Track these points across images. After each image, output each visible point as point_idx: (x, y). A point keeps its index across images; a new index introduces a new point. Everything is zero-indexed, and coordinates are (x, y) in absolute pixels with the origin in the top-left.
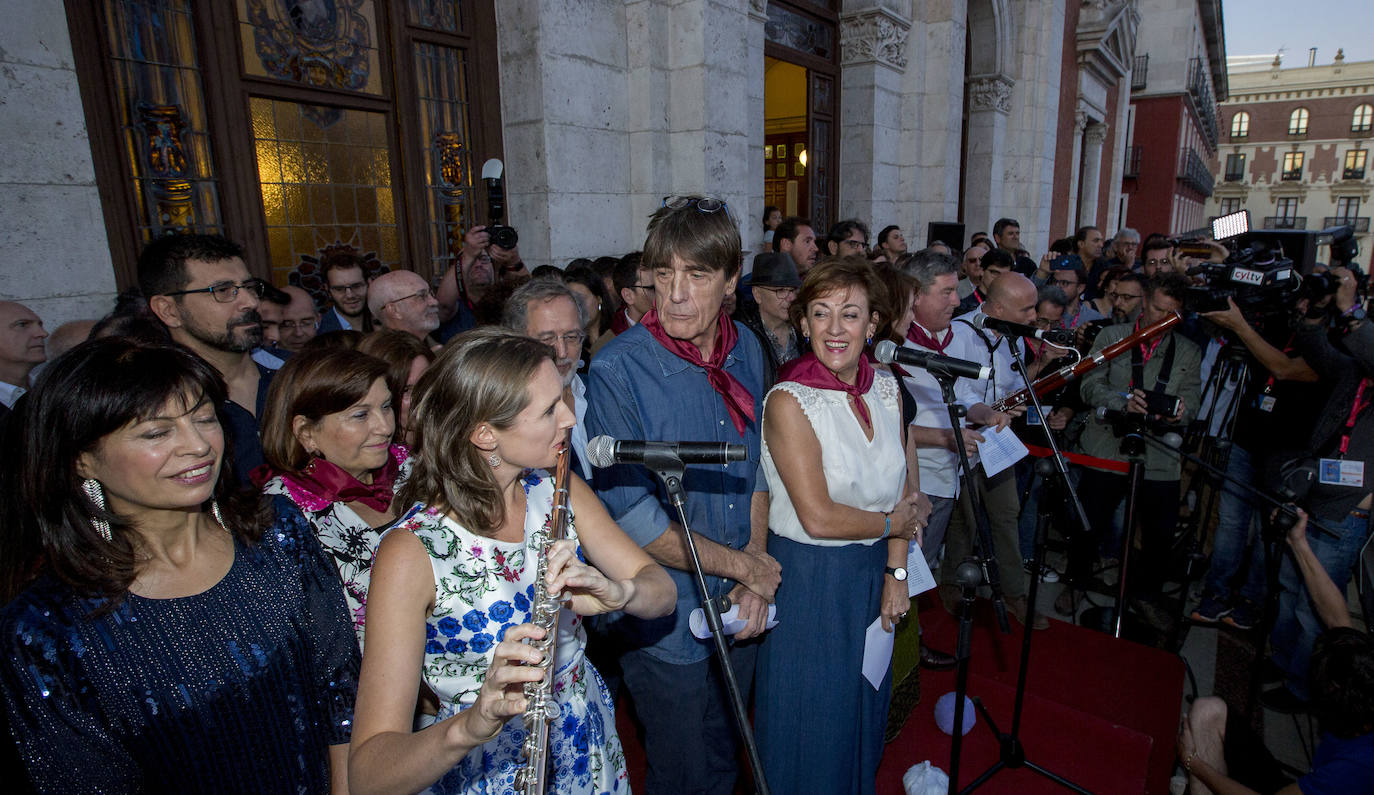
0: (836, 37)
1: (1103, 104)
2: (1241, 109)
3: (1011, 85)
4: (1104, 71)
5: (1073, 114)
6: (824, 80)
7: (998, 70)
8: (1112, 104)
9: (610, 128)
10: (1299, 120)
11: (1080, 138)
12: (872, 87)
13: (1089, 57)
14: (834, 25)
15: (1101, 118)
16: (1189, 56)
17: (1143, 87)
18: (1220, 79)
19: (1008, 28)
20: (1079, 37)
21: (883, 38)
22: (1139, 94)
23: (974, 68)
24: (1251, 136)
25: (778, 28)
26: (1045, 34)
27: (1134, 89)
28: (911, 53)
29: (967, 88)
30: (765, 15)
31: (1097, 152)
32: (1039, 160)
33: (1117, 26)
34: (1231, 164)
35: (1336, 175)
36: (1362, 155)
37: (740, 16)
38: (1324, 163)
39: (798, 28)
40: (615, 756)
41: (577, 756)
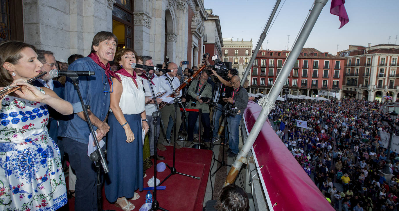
0: (133, 18)
1: (198, 43)
2: (226, 49)
3: (177, 36)
4: (197, 36)
5: (191, 45)
6: (129, 28)
7: (174, 32)
8: (200, 43)
9: (63, 29)
10: (236, 52)
11: (193, 50)
12: (142, 31)
13: (194, 32)
14: (132, 15)
15: (197, 46)
16: (215, 36)
17: (206, 41)
18: (221, 42)
19: (175, 23)
20: (192, 28)
21: (145, 20)
22: (206, 43)
23: (168, 31)
24: (228, 54)
25: (116, 13)
26: (184, 26)
27: (204, 42)
28: (152, 24)
29: (166, 35)
30: (112, 8)
31: (197, 54)
32: (183, 54)
33: (199, 27)
34: (225, 60)
35: (244, 63)
36: (247, 60)
37: (105, 6)
38: (241, 61)
39: (122, 14)
40: (58, 163)
41: (42, 159)
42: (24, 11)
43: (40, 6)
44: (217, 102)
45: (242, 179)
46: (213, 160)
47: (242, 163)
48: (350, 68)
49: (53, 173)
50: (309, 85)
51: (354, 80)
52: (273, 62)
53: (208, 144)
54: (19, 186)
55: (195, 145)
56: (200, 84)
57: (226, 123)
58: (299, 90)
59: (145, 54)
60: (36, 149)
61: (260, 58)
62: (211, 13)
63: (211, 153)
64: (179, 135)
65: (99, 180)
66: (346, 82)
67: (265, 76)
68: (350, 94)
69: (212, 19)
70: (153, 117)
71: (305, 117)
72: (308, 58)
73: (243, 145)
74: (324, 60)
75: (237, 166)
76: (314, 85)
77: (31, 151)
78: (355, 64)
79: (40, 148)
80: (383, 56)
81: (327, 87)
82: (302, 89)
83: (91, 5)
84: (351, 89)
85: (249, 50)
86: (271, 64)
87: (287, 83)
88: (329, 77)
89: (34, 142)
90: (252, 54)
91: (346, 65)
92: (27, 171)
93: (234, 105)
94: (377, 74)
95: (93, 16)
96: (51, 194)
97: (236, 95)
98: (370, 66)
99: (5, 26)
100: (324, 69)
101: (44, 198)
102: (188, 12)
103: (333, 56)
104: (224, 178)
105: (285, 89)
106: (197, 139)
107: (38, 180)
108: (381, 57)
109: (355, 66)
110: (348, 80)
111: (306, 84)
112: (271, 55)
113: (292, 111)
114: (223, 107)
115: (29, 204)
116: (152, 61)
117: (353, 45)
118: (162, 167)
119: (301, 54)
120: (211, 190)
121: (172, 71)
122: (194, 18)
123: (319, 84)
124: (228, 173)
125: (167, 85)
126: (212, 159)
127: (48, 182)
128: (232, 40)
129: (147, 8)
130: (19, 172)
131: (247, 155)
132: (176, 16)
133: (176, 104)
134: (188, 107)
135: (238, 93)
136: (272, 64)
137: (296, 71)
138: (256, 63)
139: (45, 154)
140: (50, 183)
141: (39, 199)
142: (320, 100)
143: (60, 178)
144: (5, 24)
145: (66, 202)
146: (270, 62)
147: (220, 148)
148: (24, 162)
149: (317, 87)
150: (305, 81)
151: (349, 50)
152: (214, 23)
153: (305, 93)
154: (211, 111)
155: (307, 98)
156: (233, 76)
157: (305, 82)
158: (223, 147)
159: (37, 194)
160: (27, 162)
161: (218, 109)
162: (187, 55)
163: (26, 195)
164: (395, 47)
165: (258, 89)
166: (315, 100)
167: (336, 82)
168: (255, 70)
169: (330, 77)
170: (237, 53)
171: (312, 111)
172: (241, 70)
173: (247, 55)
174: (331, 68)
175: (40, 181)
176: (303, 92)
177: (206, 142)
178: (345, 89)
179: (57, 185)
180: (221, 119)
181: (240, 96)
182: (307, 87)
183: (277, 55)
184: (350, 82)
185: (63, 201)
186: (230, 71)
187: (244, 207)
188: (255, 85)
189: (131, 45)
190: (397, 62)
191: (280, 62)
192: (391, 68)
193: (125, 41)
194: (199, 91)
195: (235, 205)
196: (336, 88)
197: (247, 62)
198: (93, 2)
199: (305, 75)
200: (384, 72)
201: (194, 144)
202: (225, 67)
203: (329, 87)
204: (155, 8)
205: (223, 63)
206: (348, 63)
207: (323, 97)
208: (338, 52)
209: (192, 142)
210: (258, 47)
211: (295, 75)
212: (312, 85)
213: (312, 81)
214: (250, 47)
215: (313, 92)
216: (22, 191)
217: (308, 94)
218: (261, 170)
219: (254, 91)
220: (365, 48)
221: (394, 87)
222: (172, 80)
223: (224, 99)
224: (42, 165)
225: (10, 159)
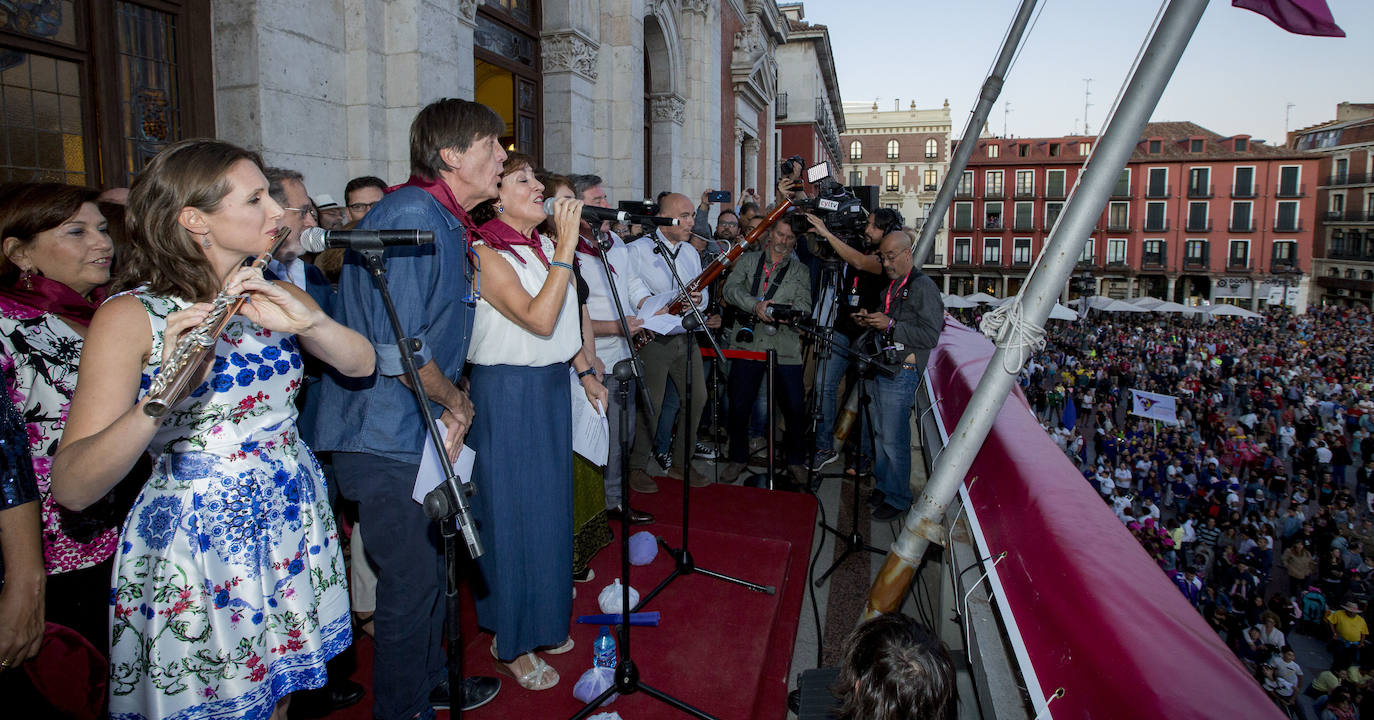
0: (538, 50)
1: (755, 125)
2: (856, 139)
3: (683, 103)
4: (754, 99)
5: (733, 130)
6: (528, 84)
7: (672, 90)
8: (762, 124)
9: (326, 99)
10: (893, 148)
11: (740, 148)
12: (569, 92)
13: (742, 88)
14: (536, 40)
15: (754, 135)
16: (815, 96)
17: (786, 117)
18: (838, 116)
19: (678, 58)
20: (733, 72)
21: (577, 54)
22: (783, 122)
23: (654, 88)
24: (864, 158)
25: (486, 36)
26: (707, 66)
27: (778, 118)
28: (601, 68)
29: (648, 101)
30: (473, 22)
31: (753, 160)
32: (707, 162)
33: (760, 67)
34: (853, 180)
35: (921, 188)
36: (936, 174)
37: (451, 19)
38: (911, 179)
39: (505, 40)
40: (326, 517)
41: (288, 504)
42: (217, 50)
43: (259, 30)
44: (829, 325)
45: (924, 599)
46: (818, 530)
47: (927, 544)
48: (1345, 193)
49: (316, 550)
50: (1174, 262)
51: (1363, 238)
52: (1028, 180)
53: (800, 473)
54: (228, 586)
55: (756, 477)
56: (766, 265)
57: (864, 401)
58: (1133, 279)
59: (579, 168)
60: (272, 473)
61: (980, 167)
62: (801, 16)
63: (815, 504)
64: (700, 439)
65: (451, 577)
66: (1329, 246)
67: (1000, 233)
68: (1346, 293)
69: (804, 36)
70: (617, 379)
71: (1158, 379)
72: (1167, 158)
73: (928, 477)
74: (1232, 164)
75: (908, 551)
76: (1193, 260)
77: (259, 481)
78: (1365, 174)
79: (281, 471)
81: (1248, 266)
82: (1145, 276)
83: (410, 17)
84: (1350, 271)
85: (940, 139)
86: (1021, 185)
87: (1088, 256)
88: (1254, 229)
89: (265, 451)
90: (948, 153)
91: (1325, 180)
92: (250, 542)
93: (890, 336)
95: (416, 52)
96: (313, 615)
97: (898, 301)
99: (165, 101)
100: (1232, 198)
101: (294, 626)
102: (719, 19)
103: (1269, 148)
104: (859, 595)
105: (1079, 276)
106: (762, 455)
107: (278, 568)
109: (1364, 182)
110: (1339, 239)
111: (1160, 257)
112: (1023, 155)
113: (1109, 357)
114: (851, 343)
115: (256, 640)
116: (603, 189)
117: (1351, 102)
118: (644, 548)
119: (1140, 145)
120: (815, 633)
121: (675, 222)
122: (741, 39)
123: (1213, 255)
124: (873, 577)
125: (659, 269)
126: (817, 525)
127: (304, 574)
128: (875, 108)
129: (582, 16)
130: (229, 543)
131: (944, 515)
132: (679, 37)
133: (692, 334)
134: (729, 345)
135: (905, 294)
136: (1028, 185)
137: (1122, 208)
138: (968, 185)
139: (295, 491)
140: (311, 579)
141: (282, 627)
142: (1222, 318)
143: (333, 566)
144: (165, 93)
145: (349, 641)
146: (1018, 182)
147: (842, 489)
148: (240, 513)
149: (1208, 267)
150: (1156, 245)
151: (1338, 121)
152: (812, 53)
153: (1159, 292)
154: (811, 355)
155: (1168, 307)
156: (884, 235)
157: (1156, 250)
158: (853, 483)
159: (276, 611)
160: (249, 511)
161: (834, 352)
162: (719, 166)
163: (248, 614)
165: (976, 277)
166: (1200, 314)
167: (1286, 246)
168: (964, 211)
169: (1259, 227)
170: (896, 151)
171: (1190, 356)
172: (912, 211)
173: (931, 159)
174: (1262, 193)
175: (282, 573)
176: (1150, 288)
177: (793, 466)
178: (1325, 272)
179: (324, 585)
180: (842, 386)
181: (913, 303)
182: (1165, 267)
183: (1044, 153)
184: (1347, 246)
185: (341, 637)
186: (873, 217)
187: (941, 696)
188: (966, 266)
189: (533, 140)
191: (1056, 179)
193: (514, 128)
194: (764, 288)
195: (909, 689)
196: (1288, 268)
197: (933, 182)
198: (414, 9)
199: (1155, 224)
201: (751, 472)
202: (854, 204)
203: (1257, 266)
204: (608, 13)
205: (848, 189)
206: (1334, 173)
207: (1232, 304)
208: (1289, 133)
209: (744, 465)
210: (975, 126)
211: (1118, 223)
212: (1187, 260)
213: (1187, 244)
214: (941, 130)
215: (1188, 287)
216: (238, 602)
217: (1171, 294)
218: (999, 568)
219: (961, 286)
222: (673, 253)
223: (858, 316)
224: (288, 524)
225: (204, 501)
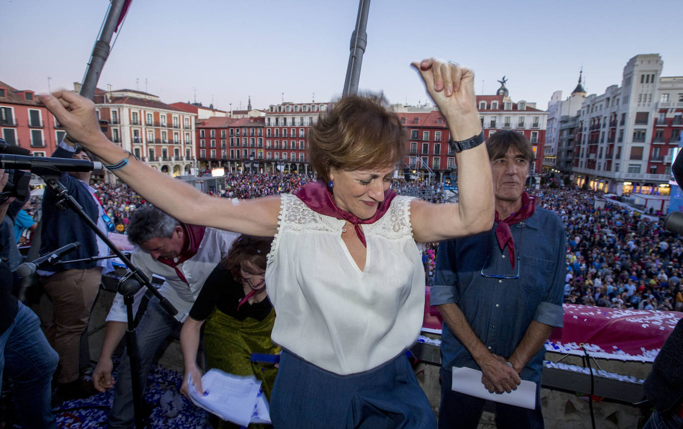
74: (27, 107)
80: (135, 109)
94: (131, 139)
98: (118, 125)
100: (30, 127)
108: (132, 111)
164: (148, 97)
169: (49, 144)
174: (46, 126)
190: (153, 121)
192: (147, 130)
200: (140, 135)
220: (105, 92)
221: (155, 159)
